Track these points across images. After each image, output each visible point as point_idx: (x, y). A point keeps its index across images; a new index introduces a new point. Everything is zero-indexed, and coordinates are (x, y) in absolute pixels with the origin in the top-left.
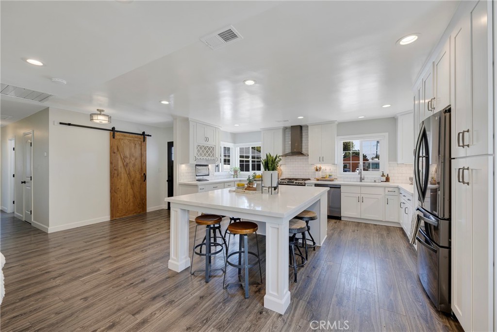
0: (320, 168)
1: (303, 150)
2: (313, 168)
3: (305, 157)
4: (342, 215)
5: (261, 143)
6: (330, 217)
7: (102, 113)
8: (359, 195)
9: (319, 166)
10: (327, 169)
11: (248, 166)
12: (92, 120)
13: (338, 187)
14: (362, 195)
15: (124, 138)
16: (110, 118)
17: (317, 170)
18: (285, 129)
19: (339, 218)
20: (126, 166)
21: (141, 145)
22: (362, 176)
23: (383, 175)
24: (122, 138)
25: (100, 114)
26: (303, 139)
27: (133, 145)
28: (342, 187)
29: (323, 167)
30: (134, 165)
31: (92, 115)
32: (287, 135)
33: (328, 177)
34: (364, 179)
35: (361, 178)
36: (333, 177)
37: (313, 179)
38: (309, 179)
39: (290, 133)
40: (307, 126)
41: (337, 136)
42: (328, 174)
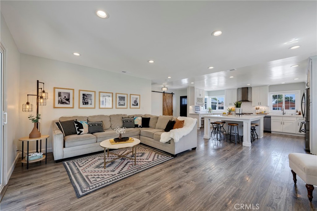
0: (259, 108)
1: (248, 99)
2: (255, 108)
3: (249, 103)
4: (271, 130)
5: (224, 96)
6: (265, 132)
7: (165, 87)
8: (282, 121)
9: (258, 107)
10: (262, 108)
11: (215, 107)
12: (162, 90)
13: (270, 117)
14: (284, 121)
16: (167, 88)
17: (257, 109)
18: (238, 89)
19: (270, 132)
20: (167, 106)
21: (171, 98)
22: (284, 112)
23: (297, 112)
24: (166, 95)
26: (249, 94)
27: (169, 98)
28: (271, 117)
29: (261, 107)
30: (170, 106)
31: (162, 88)
32: (239, 92)
33: (263, 112)
34: (285, 114)
35: (283, 113)
36: (266, 113)
37: (254, 113)
38: (252, 114)
39: (241, 91)
40: (251, 88)
41: (269, 92)
42: (263, 111)
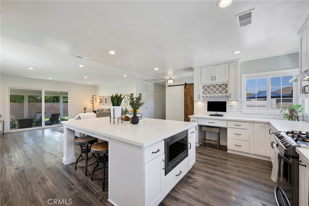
15: (190, 87)
24: (189, 87)
25: (170, 80)
